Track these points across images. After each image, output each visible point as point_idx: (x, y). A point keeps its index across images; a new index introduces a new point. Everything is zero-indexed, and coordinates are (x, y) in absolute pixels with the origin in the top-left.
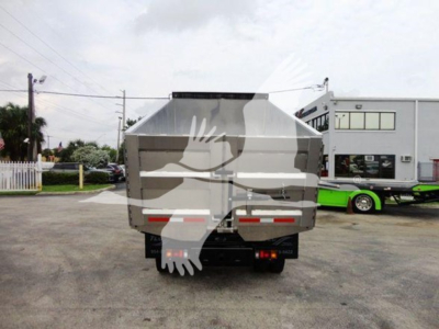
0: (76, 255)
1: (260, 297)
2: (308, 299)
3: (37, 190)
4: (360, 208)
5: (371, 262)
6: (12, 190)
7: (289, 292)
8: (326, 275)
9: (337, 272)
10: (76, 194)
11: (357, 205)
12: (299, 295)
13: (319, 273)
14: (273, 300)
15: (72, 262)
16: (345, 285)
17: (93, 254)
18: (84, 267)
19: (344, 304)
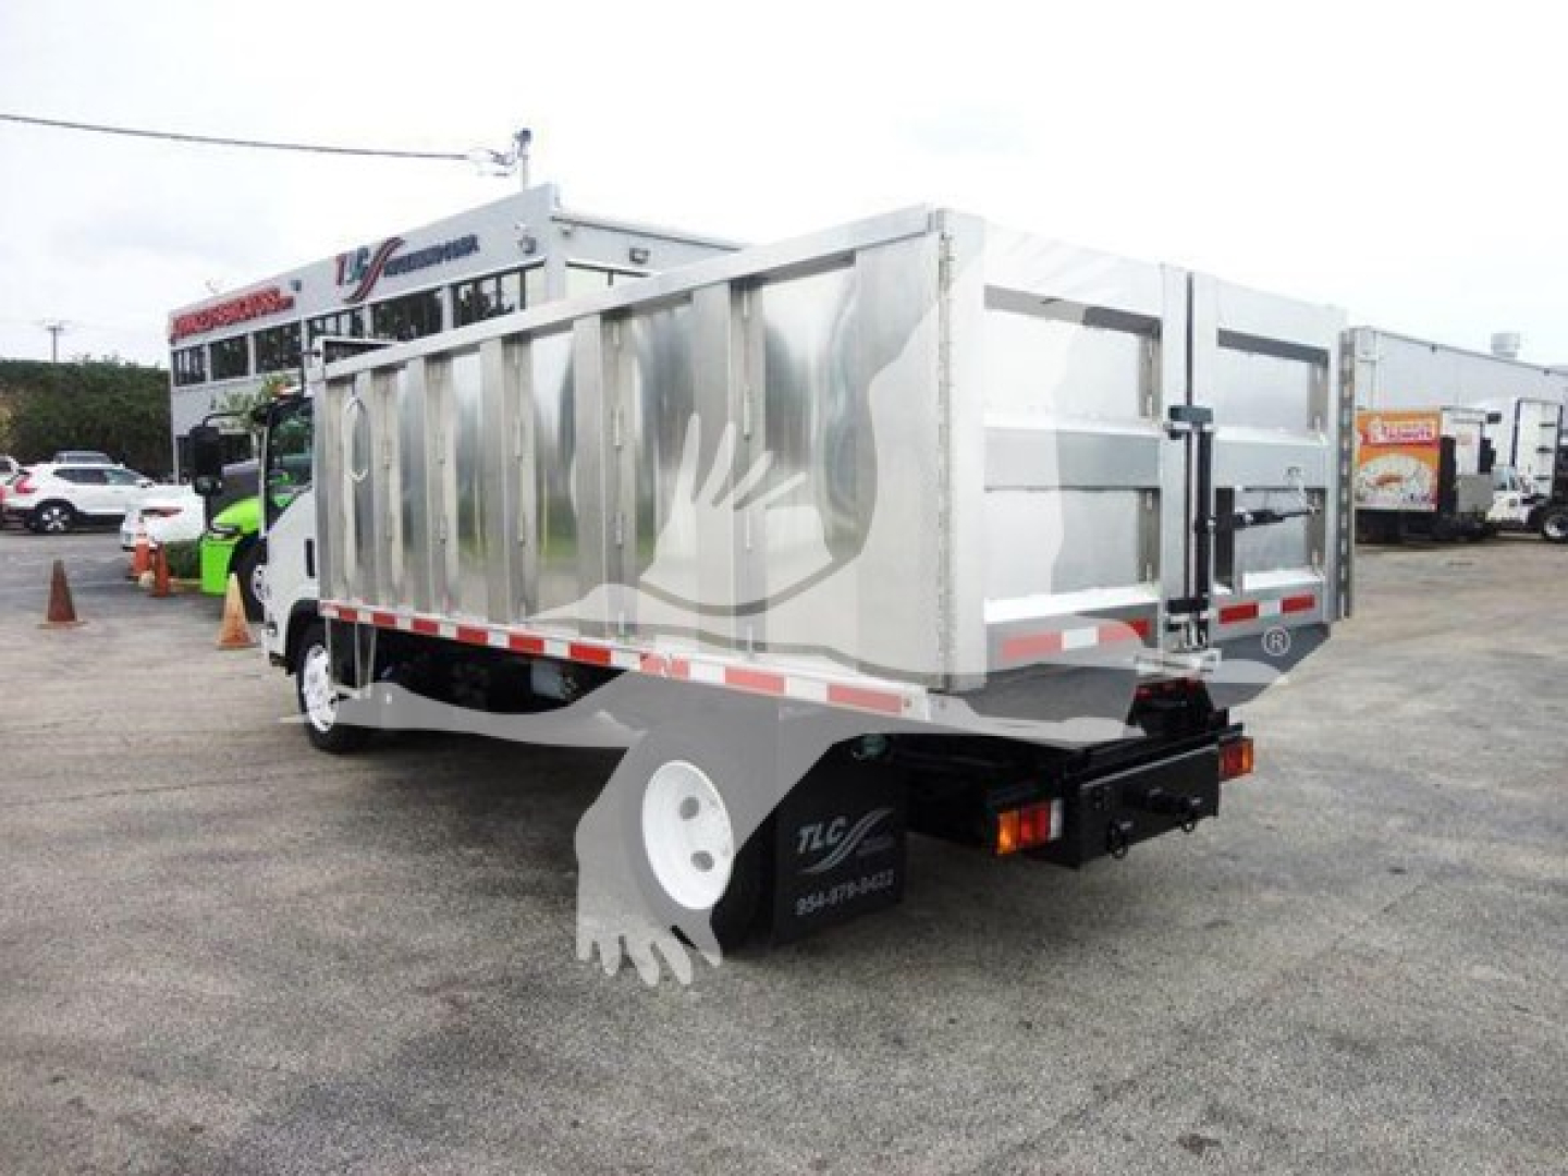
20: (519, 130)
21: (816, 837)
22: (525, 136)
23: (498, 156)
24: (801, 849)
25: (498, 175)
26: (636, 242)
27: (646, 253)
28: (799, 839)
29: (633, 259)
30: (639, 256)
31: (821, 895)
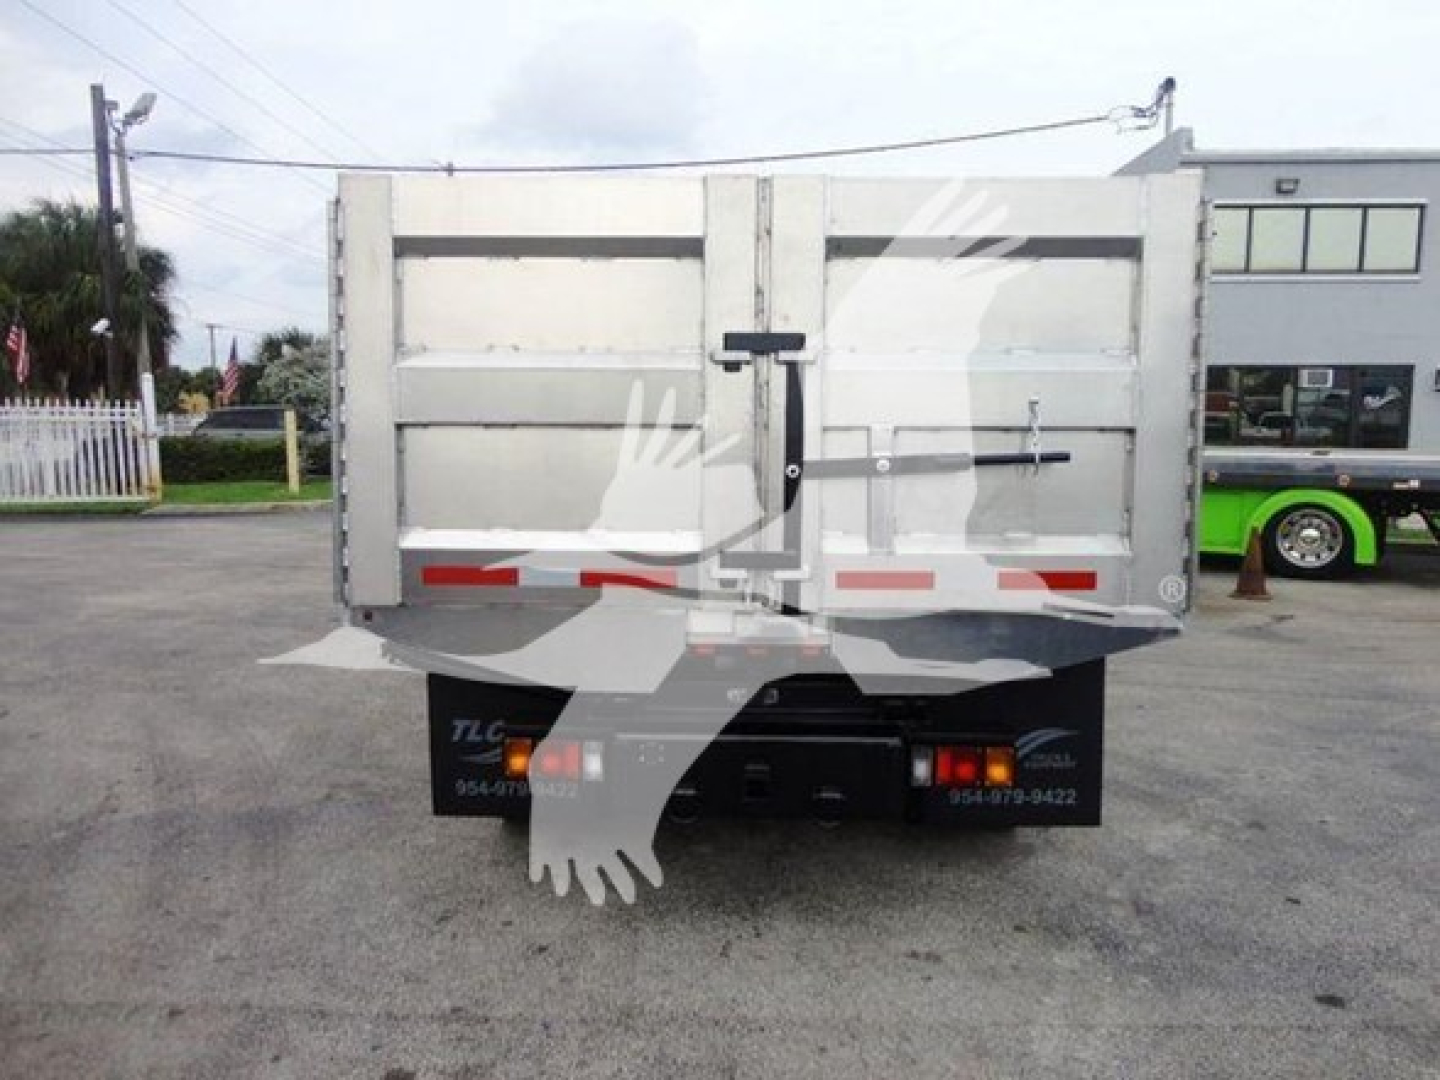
0: (194, 742)
1: (934, 958)
2: (1152, 968)
3: (145, 497)
4: (1294, 557)
5: (1398, 783)
6: (64, 499)
7: (1059, 931)
8: (1213, 838)
9: (1257, 825)
10: (275, 511)
11: (1283, 546)
12: (1108, 944)
13: (1180, 830)
14: (993, 975)
15: (167, 774)
16: (1307, 890)
17: (261, 735)
18: (206, 794)
19: (1332, 1001)
20: (1162, 81)
21: (473, 731)
22: (1169, 84)
23: (1141, 110)
24: (456, 738)
25: (1140, 128)
26: (1284, 172)
27: (1297, 182)
28: (454, 728)
29: (1280, 191)
30: (1285, 187)
31: (484, 784)
